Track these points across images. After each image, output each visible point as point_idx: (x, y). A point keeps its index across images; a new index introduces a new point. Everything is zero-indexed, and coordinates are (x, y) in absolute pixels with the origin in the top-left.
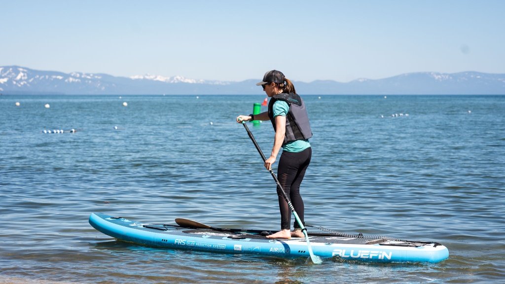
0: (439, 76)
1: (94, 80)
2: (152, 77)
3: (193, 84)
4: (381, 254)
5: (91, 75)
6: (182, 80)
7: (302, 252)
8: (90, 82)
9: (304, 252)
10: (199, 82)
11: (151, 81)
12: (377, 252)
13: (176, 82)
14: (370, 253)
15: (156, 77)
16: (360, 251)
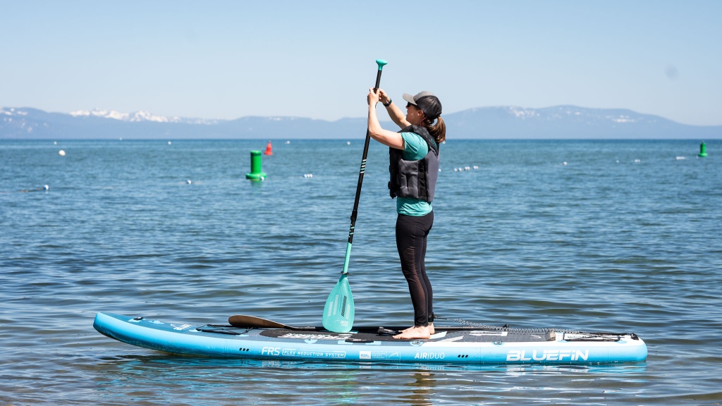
0: (522, 113)
1: (16, 118)
2: (102, 113)
3: (163, 123)
4: (575, 353)
5: (12, 110)
6: (147, 118)
7: (463, 356)
8: (10, 120)
9: (467, 356)
10: (172, 120)
11: (102, 118)
12: (569, 351)
13: (138, 120)
14: (559, 353)
15: (109, 113)
16: (545, 352)
